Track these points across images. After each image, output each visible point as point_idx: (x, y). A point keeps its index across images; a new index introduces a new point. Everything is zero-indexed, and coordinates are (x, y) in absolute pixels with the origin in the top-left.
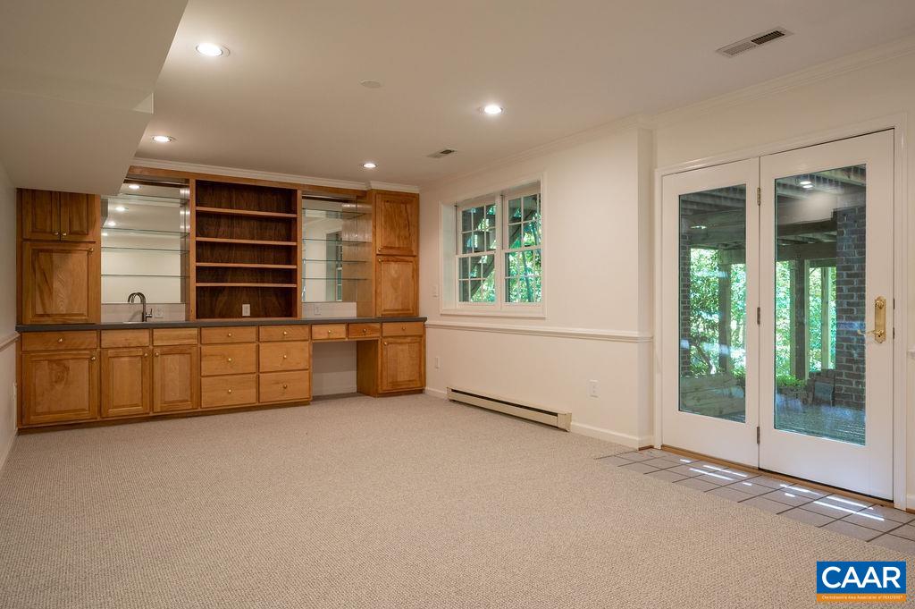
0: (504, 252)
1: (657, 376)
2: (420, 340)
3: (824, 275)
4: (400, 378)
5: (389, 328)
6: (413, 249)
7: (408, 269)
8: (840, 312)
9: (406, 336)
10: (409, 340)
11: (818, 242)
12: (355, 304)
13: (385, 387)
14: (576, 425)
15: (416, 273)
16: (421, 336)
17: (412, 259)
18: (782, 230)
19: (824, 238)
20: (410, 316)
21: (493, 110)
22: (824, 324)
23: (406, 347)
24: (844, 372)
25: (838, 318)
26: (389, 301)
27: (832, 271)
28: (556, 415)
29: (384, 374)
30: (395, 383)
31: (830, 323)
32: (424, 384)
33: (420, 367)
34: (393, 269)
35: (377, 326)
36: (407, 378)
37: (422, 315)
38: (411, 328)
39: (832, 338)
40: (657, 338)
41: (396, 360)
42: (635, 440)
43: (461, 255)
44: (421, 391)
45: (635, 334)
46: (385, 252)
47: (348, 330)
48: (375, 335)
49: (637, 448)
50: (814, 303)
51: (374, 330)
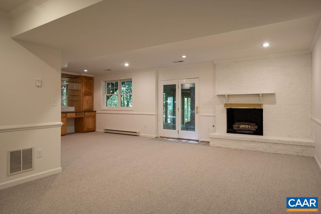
0: (120, 94)
1: (159, 122)
2: (94, 117)
3: (188, 100)
4: (89, 127)
5: (87, 114)
6: (92, 92)
7: (91, 97)
8: (191, 108)
9: (91, 116)
10: (92, 117)
11: (187, 92)
12: (74, 107)
13: (86, 130)
14: (141, 134)
15: (93, 98)
16: (95, 116)
17: (91, 95)
18: (182, 90)
19: (188, 92)
20: (91, 111)
21: (127, 65)
22: (188, 112)
23: (91, 119)
24: (192, 122)
25: (191, 110)
26: (86, 107)
27: (189, 99)
28: (136, 132)
29: (85, 127)
30: (88, 129)
31: (189, 112)
32: (95, 128)
33: (94, 124)
34: (87, 98)
35: (84, 113)
36: (91, 128)
37: (94, 110)
38: (92, 114)
39: (189, 115)
40: (159, 115)
41: (88, 122)
42: (155, 136)
43: (107, 94)
44: (94, 131)
45: (155, 113)
46: (85, 93)
47: (76, 114)
48: (83, 116)
49: (155, 137)
50: (186, 106)
51: (83, 114)
